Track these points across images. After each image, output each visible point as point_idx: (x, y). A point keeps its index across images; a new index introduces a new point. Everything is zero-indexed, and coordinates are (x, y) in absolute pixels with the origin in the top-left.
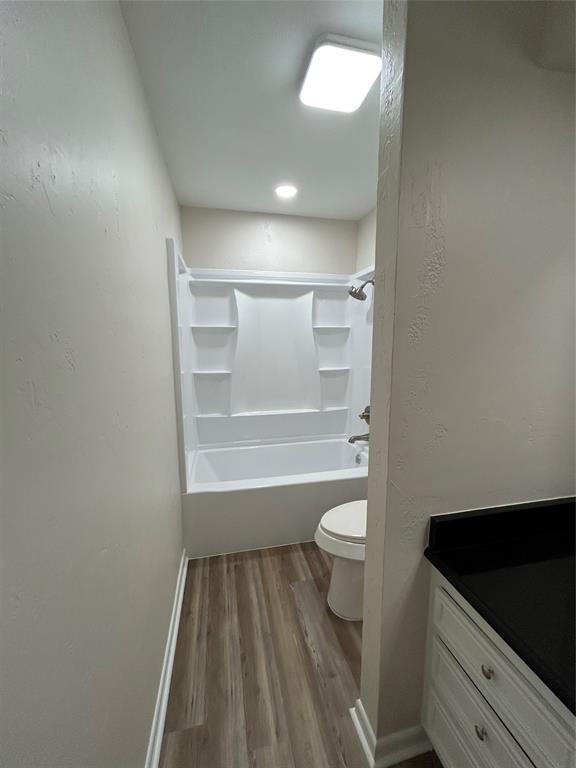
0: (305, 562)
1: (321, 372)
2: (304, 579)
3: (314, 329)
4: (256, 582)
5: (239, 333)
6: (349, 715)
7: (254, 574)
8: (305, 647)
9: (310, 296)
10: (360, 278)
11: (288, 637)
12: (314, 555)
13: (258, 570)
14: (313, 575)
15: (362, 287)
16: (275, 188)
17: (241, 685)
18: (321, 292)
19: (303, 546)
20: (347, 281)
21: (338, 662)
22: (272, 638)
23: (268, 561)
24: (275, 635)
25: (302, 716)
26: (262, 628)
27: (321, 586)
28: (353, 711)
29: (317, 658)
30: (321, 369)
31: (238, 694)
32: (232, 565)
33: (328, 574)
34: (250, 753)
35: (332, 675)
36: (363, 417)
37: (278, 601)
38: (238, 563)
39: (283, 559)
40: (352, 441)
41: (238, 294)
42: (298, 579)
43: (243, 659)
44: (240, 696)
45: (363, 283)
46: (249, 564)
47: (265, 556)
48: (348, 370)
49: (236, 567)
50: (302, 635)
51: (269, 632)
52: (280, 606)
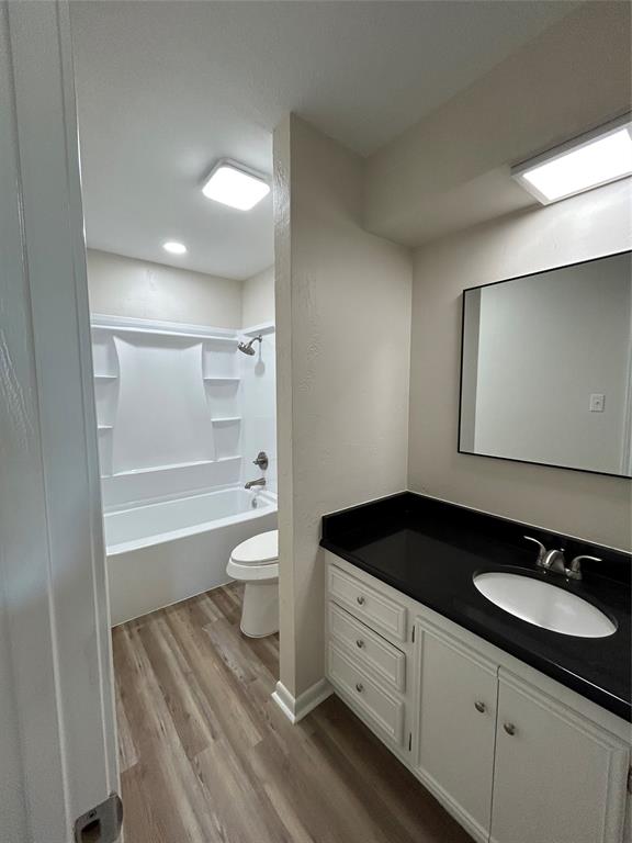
0: (214, 607)
1: (213, 422)
2: (216, 619)
3: (205, 381)
4: (165, 636)
5: (121, 384)
6: (271, 698)
7: (162, 631)
8: (227, 670)
9: (199, 347)
10: (248, 335)
11: (208, 667)
12: (222, 598)
13: (166, 628)
14: (224, 614)
15: (251, 343)
16: (164, 243)
17: (169, 719)
18: (210, 345)
19: (209, 593)
20: (234, 336)
21: (258, 669)
22: (193, 674)
23: (175, 617)
24: (196, 672)
25: (232, 715)
26: (181, 669)
27: (233, 619)
28: (275, 695)
29: (238, 672)
30: (213, 420)
31: (169, 727)
32: (135, 630)
33: (239, 610)
34: (190, 760)
35: (254, 679)
36: (257, 463)
37: (193, 643)
38: (141, 626)
39: (191, 610)
40: (248, 487)
41: (117, 341)
42: (210, 621)
43: (167, 700)
44: (171, 727)
45: (251, 339)
46: (154, 623)
47: (171, 612)
48: (239, 420)
49: (139, 630)
50: (222, 662)
51: (190, 670)
52: (196, 648)
